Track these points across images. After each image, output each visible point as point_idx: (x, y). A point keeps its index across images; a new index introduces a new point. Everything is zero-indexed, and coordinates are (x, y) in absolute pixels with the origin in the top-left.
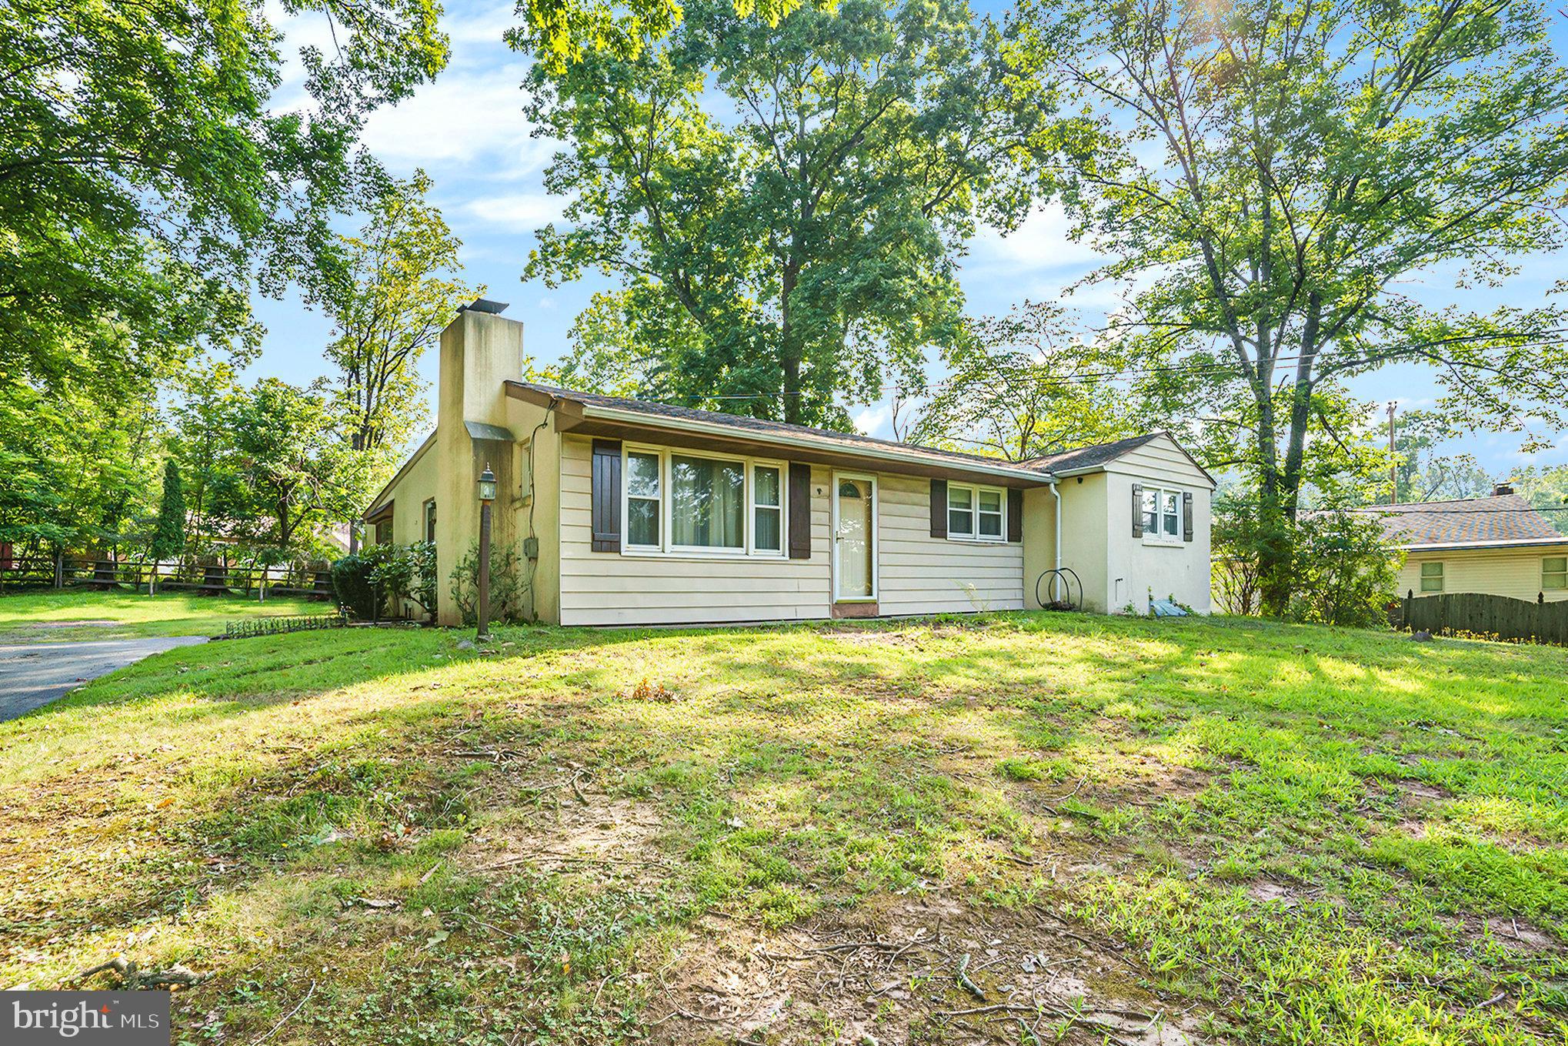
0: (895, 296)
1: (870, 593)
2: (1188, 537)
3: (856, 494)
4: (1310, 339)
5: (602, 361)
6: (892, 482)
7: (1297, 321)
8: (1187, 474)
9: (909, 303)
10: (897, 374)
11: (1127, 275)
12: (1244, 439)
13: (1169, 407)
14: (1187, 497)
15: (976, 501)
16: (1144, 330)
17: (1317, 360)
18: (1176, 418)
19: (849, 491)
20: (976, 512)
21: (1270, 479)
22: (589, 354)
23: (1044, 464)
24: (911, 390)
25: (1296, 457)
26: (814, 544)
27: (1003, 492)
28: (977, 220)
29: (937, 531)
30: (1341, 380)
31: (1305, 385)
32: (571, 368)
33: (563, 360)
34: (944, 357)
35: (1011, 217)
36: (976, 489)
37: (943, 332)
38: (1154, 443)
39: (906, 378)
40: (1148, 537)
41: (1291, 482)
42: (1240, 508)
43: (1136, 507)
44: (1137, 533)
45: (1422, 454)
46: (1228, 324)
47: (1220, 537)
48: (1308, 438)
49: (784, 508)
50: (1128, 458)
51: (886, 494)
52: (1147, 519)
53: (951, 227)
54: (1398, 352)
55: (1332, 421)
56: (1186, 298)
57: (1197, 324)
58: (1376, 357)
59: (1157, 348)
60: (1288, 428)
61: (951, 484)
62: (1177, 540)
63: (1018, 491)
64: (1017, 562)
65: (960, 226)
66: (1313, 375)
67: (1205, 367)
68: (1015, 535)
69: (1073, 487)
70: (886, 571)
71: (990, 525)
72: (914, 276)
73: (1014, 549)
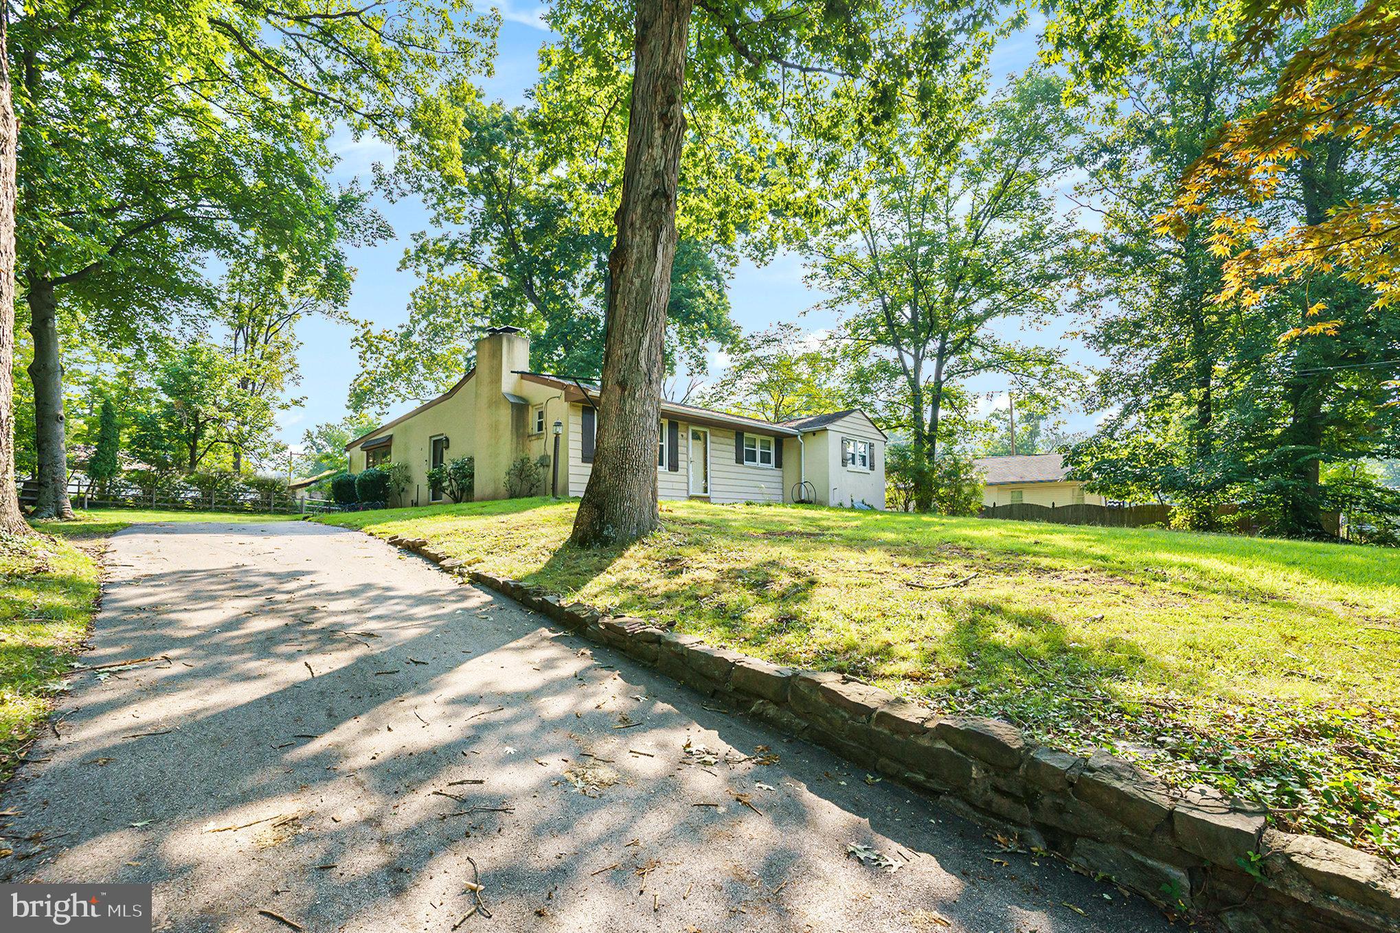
0: (693, 310)
1: (706, 491)
2: (872, 467)
3: (699, 438)
4: (942, 355)
5: (436, 331)
6: (717, 432)
7: (933, 345)
8: (871, 433)
9: (701, 315)
10: (686, 359)
11: (839, 307)
12: (905, 413)
13: (864, 391)
14: (871, 445)
15: (758, 445)
16: (850, 342)
17: (945, 368)
18: (867, 400)
19: (696, 436)
20: (758, 450)
21: (919, 437)
22: (424, 323)
23: (794, 424)
24: (696, 370)
25: (934, 425)
26: (680, 464)
27: (772, 440)
28: (741, 255)
29: (739, 460)
30: (958, 381)
31: (939, 383)
32: (409, 334)
33: (402, 327)
34: (721, 350)
35: (764, 255)
36: (758, 438)
37: (724, 334)
38: (853, 414)
39: (693, 362)
40: (850, 466)
41: (931, 440)
42: (900, 452)
43: (844, 450)
44: (844, 463)
45: (1042, 424)
46: (896, 343)
47: (890, 470)
48: (942, 413)
49: (666, 443)
50: (839, 423)
51: (714, 439)
52: (849, 456)
53: (724, 259)
54: (988, 366)
55: (957, 403)
56: (872, 323)
57: (880, 341)
58: (978, 367)
59: (856, 355)
60: (930, 408)
61: (746, 435)
62: (866, 469)
63: (781, 439)
64: (780, 480)
65: (729, 258)
66: (943, 377)
67: (884, 367)
68: (779, 464)
69: (811, 437)
70: (715, 481)
71: (765, 458)
72: (704, 297)
73: (778, 472)
